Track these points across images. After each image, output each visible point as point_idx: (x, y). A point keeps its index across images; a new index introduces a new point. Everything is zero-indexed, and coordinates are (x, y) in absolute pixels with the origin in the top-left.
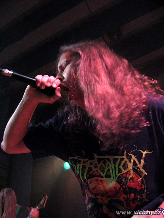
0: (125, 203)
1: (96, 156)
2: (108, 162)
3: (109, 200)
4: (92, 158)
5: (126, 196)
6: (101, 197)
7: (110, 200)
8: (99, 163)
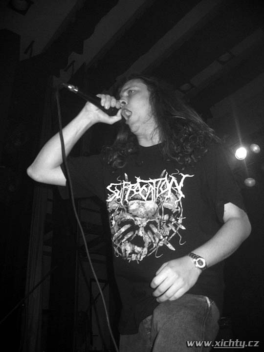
0: (159, 224)
1: (139, 180)
2: (151, 186)
3: (147, 221)
4: (134, 182)
5: (160, 217)
6: (140, 219)
7: (149, 222)
8: (141, 187)
